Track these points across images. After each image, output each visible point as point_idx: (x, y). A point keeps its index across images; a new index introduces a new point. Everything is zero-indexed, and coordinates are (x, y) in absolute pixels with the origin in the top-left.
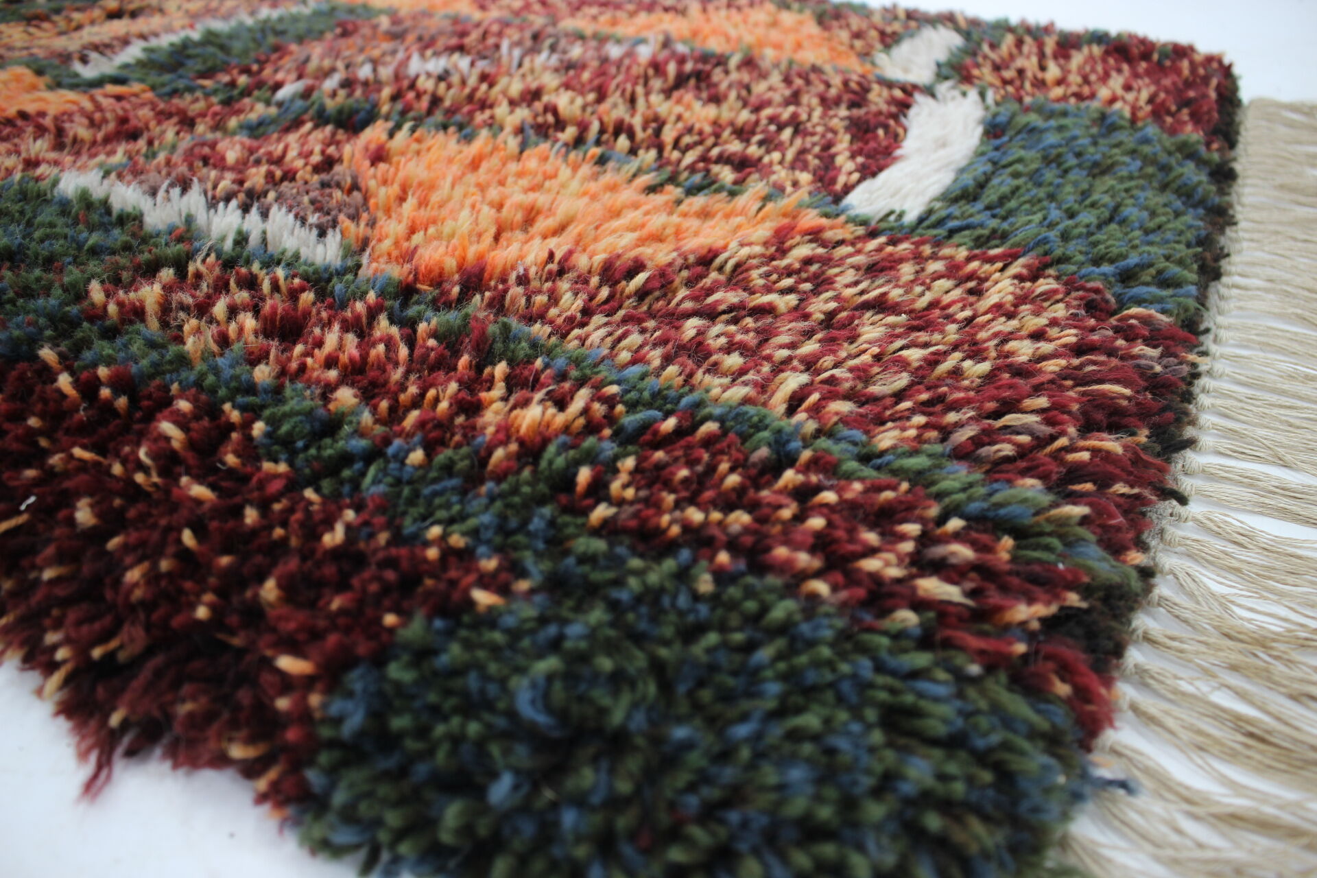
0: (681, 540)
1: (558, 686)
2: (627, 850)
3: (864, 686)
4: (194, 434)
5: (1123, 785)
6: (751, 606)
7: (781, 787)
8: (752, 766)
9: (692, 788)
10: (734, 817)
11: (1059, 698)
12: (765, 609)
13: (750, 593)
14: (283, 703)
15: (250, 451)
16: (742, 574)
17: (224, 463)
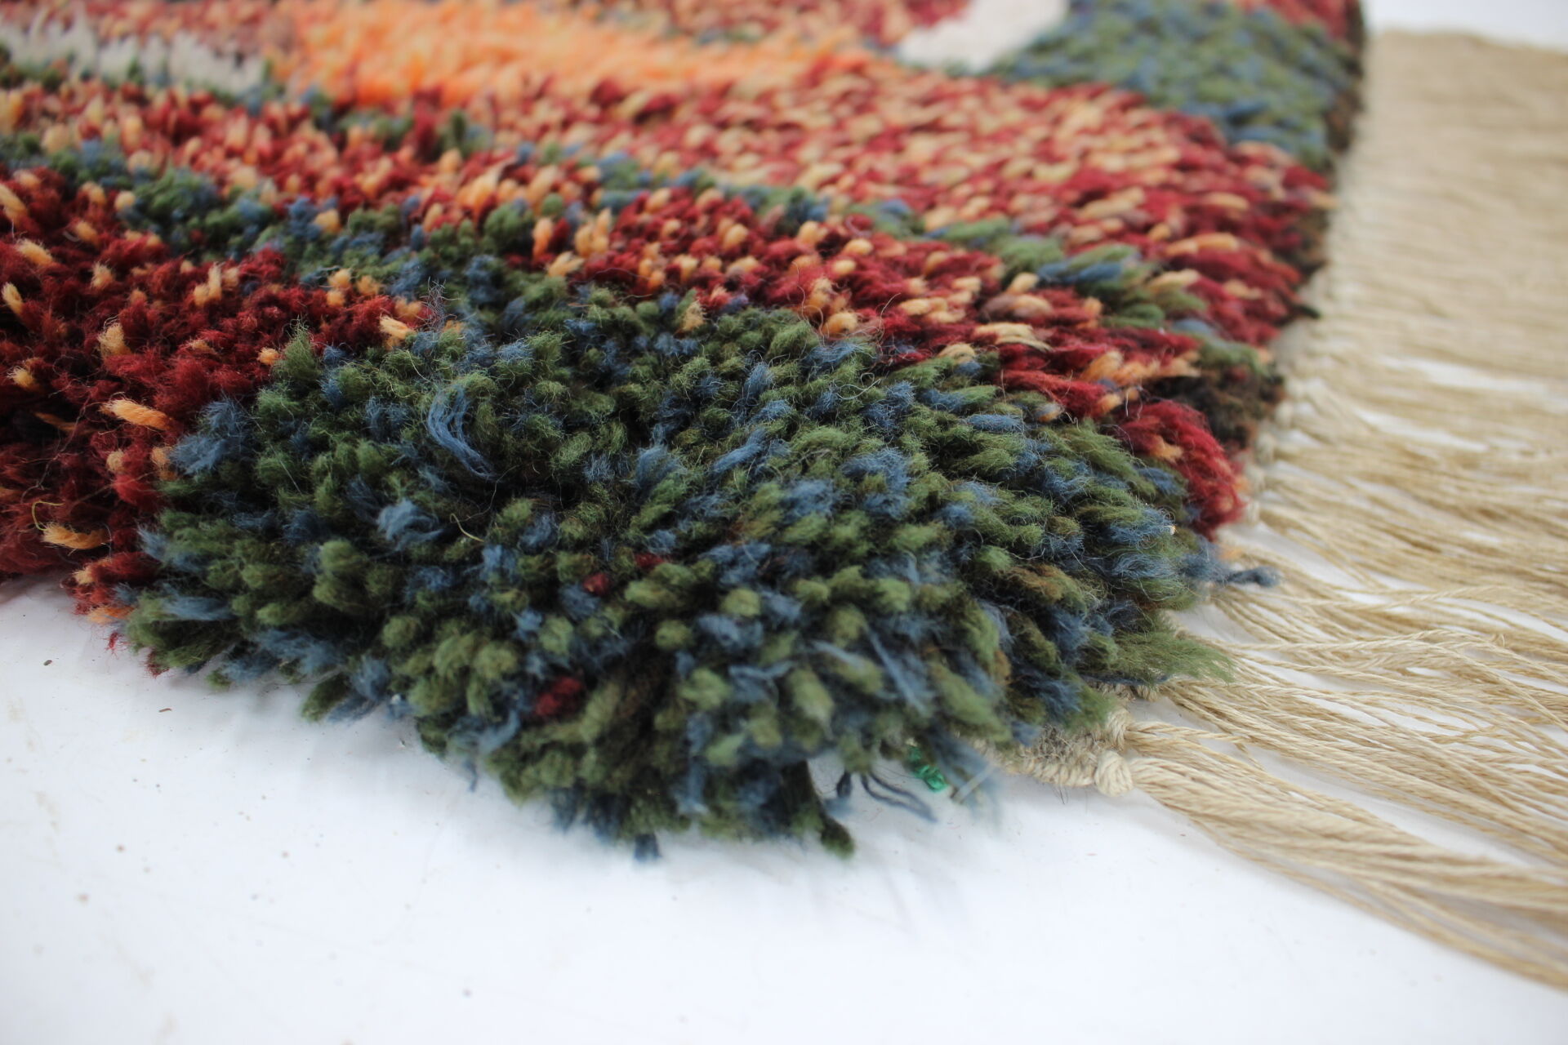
0: (665, 286)
1: (485, 406)
2: (572, 593)
3: (902, 414)
4: (37, 205)
5: (1256, 578)
6: (755, 336)
7: (789, 505)
8: (749, 490)
9: (666, 521)
10: (723, 551)
11: (1165, 461)
12: (769, 335)
13: (750, 325)
14: (115, 459)
15: (111, 221)
16: (744, 308)
17: (73, 234)
